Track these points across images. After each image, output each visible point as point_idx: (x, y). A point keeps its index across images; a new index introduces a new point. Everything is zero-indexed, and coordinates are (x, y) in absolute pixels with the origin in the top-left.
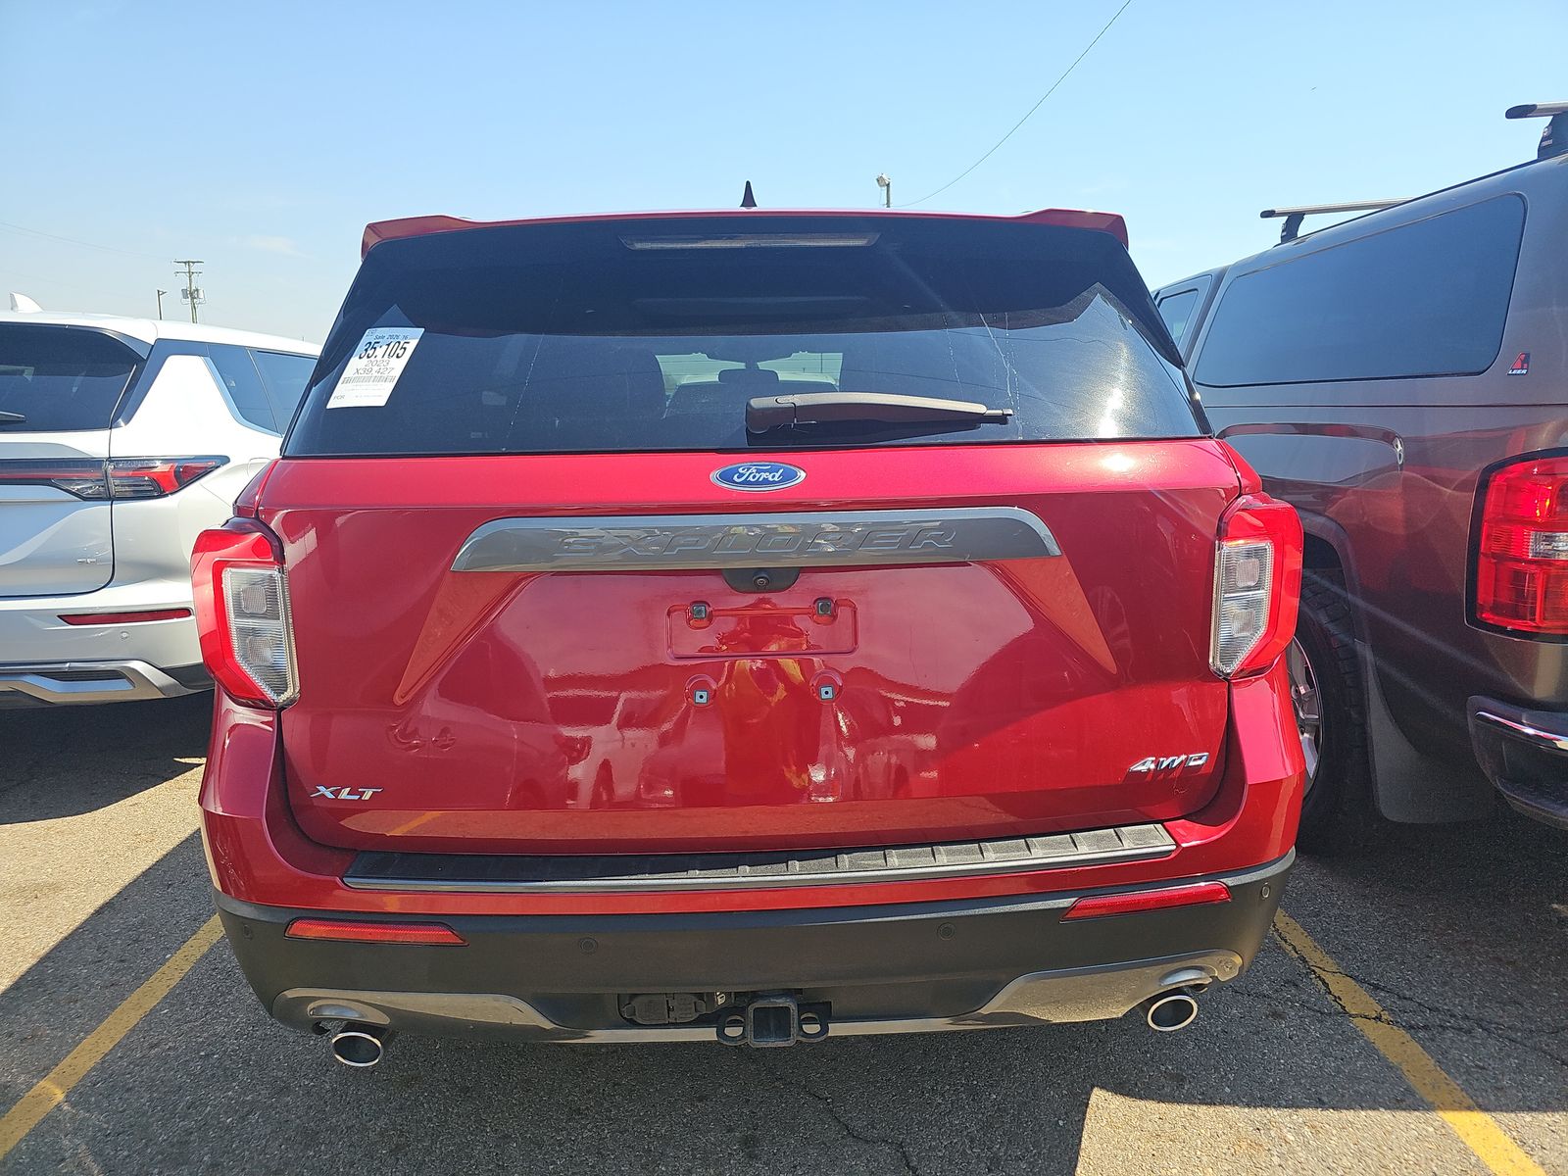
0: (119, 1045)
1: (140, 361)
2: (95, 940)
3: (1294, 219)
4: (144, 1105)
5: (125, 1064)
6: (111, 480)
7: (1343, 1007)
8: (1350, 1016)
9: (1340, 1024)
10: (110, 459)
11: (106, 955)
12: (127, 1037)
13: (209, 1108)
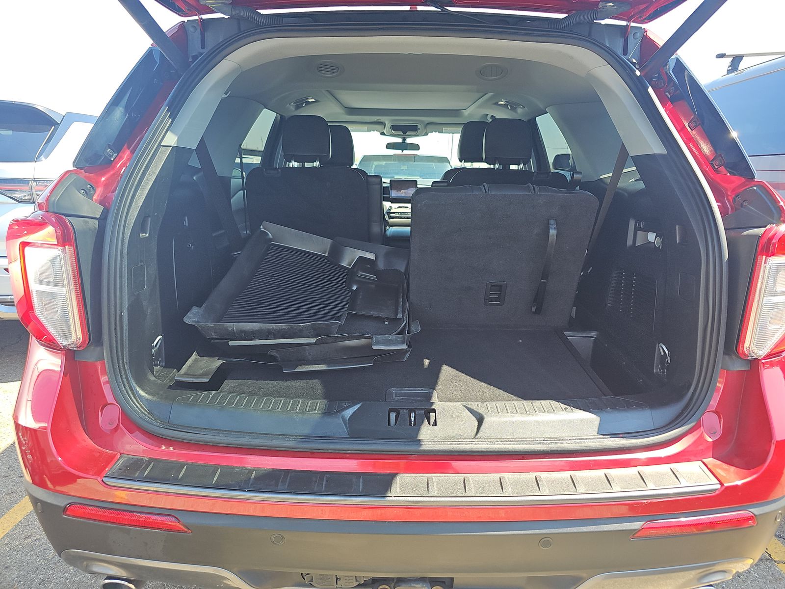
0: (7, 535)
1: (56, 124)
2: (9, 462)
3: (737, 60)
4: (14, 580)
5: (8, 549)
6: (34, 192)
7: (770, 555)
8: (775, 561)
9: (770, 568)
10: (34, 180)
11: (13, 472)
12: (13, 530)
13: (52, 585)
